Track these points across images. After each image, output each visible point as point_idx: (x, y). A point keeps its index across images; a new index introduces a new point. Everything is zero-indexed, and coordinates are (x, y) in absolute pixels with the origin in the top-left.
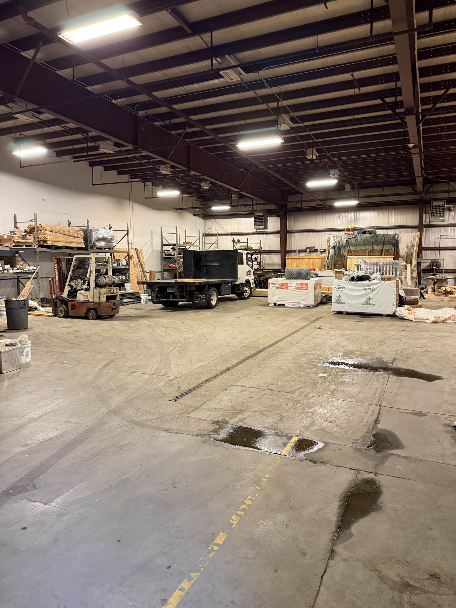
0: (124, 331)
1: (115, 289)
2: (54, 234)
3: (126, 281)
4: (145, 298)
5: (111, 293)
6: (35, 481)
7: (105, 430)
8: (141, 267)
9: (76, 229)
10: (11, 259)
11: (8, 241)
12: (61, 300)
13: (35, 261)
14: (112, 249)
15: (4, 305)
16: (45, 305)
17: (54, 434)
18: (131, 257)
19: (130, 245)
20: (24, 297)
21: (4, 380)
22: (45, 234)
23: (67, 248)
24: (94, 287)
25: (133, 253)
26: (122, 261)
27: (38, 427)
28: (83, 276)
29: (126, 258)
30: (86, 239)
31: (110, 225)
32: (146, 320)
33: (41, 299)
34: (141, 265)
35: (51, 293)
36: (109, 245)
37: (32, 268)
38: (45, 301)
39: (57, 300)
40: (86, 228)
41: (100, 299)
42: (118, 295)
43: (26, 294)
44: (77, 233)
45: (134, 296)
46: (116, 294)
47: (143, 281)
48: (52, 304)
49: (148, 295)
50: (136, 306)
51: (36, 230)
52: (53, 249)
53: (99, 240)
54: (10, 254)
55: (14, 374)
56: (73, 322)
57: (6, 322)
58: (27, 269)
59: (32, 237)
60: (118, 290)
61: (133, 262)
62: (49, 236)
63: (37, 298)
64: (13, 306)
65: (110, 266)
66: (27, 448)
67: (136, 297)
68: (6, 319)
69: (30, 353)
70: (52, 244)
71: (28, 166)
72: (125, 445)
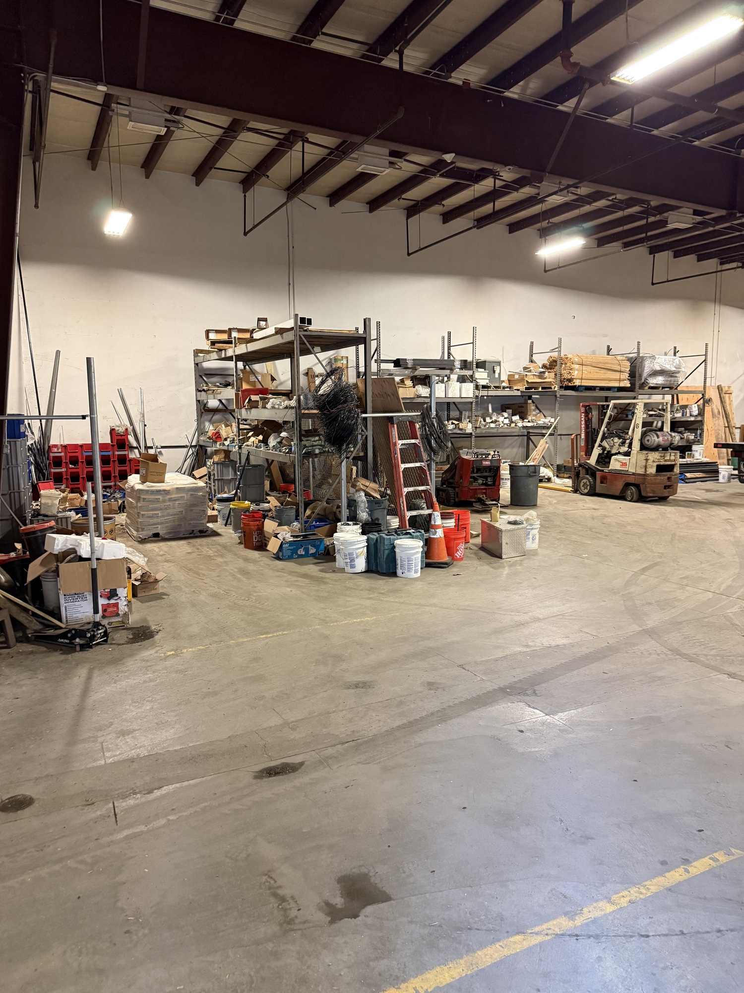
0: (682, 523)
1: (672, 454)
2: (585, 368)
3: (695, 442)
4: (726, 474)
5: (666, 461)
6: (536, 688)
7: (634, 652)
8: (726, 418)
9: (619, 358)
10: (522, 407)
11: (520, 382)
12: (585, 468)
13: (553, 410)
14: (676, 389)
15: (508, 472)
16: (562, 475)
17: (562, 641)
18: (707, 401)
19: (708, 380)
20: (535, 462)
21: (504, 567)
22: (571, 369)
23: (602, 389)
24: (639, 449)
25: (712, 394)
26: (691, 408)
27: (543, 629)
28: (623, 433)
29: (699, 403)
30: (633, 374)
31: (675, 348)
32: (723, 509)
33: (557, 465)
34: (726, 414)
35: (572, 458)
36: (670, 381)
37: (549, 420)
38: (563, 469)
39: (580, 468)
40: (635, 355)
41: (646, 470)
42: (676, 464)
43: (537, 457)
44: (620, 365)
45: (708, 468)
46: (673, 463)
47: (728, 442)
48: (572, 474)
49: (733, 467)
50: (709, 485)
51: (558, 363)
52: (582, 391)
53: (655, 373)
54: (522, 400)
55: (516, 561)
56: (600, 502)
57: (509, 495)
58: (542, 421)
59: (552, 375)
60: (678, 457)
61: (712, 409)
62: (576, 372)
63: (552, 465)
64: (519, 473)
65: (668, 416)
66: (528, 650)
67: (710, 471)
68: (509, 492)
69: (537, 536)
70: (580, 384)
71: (556, 269)
72: (660, 678)
